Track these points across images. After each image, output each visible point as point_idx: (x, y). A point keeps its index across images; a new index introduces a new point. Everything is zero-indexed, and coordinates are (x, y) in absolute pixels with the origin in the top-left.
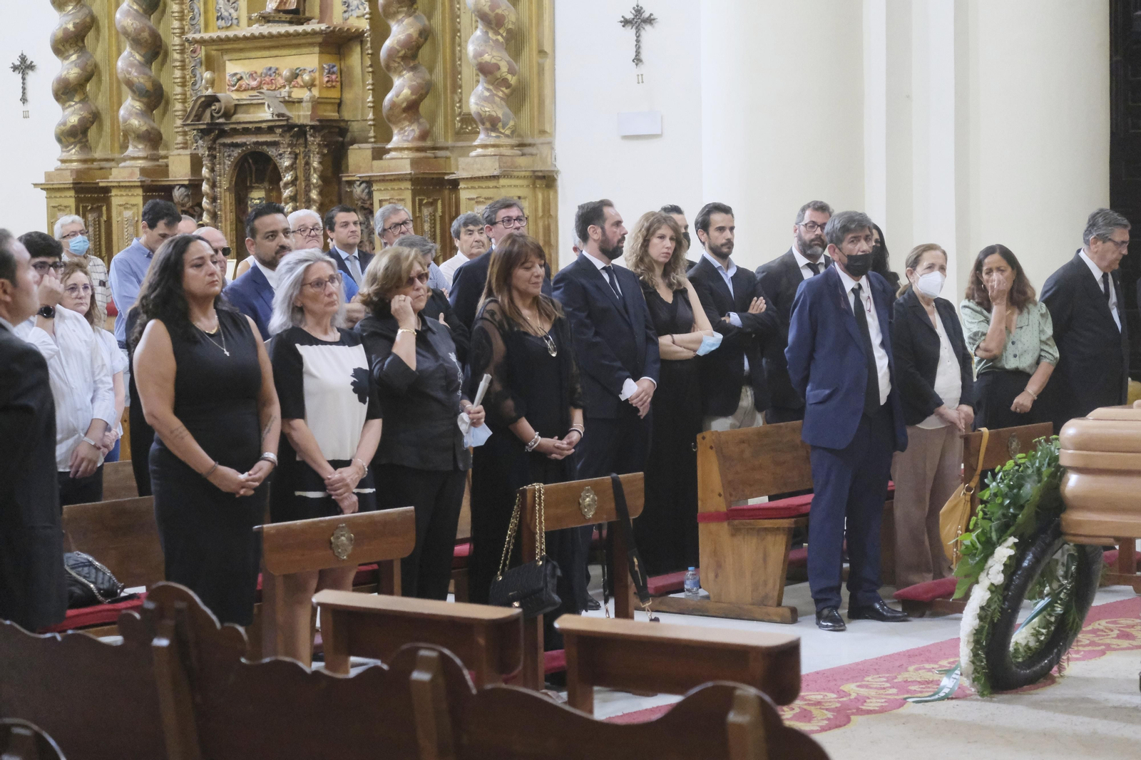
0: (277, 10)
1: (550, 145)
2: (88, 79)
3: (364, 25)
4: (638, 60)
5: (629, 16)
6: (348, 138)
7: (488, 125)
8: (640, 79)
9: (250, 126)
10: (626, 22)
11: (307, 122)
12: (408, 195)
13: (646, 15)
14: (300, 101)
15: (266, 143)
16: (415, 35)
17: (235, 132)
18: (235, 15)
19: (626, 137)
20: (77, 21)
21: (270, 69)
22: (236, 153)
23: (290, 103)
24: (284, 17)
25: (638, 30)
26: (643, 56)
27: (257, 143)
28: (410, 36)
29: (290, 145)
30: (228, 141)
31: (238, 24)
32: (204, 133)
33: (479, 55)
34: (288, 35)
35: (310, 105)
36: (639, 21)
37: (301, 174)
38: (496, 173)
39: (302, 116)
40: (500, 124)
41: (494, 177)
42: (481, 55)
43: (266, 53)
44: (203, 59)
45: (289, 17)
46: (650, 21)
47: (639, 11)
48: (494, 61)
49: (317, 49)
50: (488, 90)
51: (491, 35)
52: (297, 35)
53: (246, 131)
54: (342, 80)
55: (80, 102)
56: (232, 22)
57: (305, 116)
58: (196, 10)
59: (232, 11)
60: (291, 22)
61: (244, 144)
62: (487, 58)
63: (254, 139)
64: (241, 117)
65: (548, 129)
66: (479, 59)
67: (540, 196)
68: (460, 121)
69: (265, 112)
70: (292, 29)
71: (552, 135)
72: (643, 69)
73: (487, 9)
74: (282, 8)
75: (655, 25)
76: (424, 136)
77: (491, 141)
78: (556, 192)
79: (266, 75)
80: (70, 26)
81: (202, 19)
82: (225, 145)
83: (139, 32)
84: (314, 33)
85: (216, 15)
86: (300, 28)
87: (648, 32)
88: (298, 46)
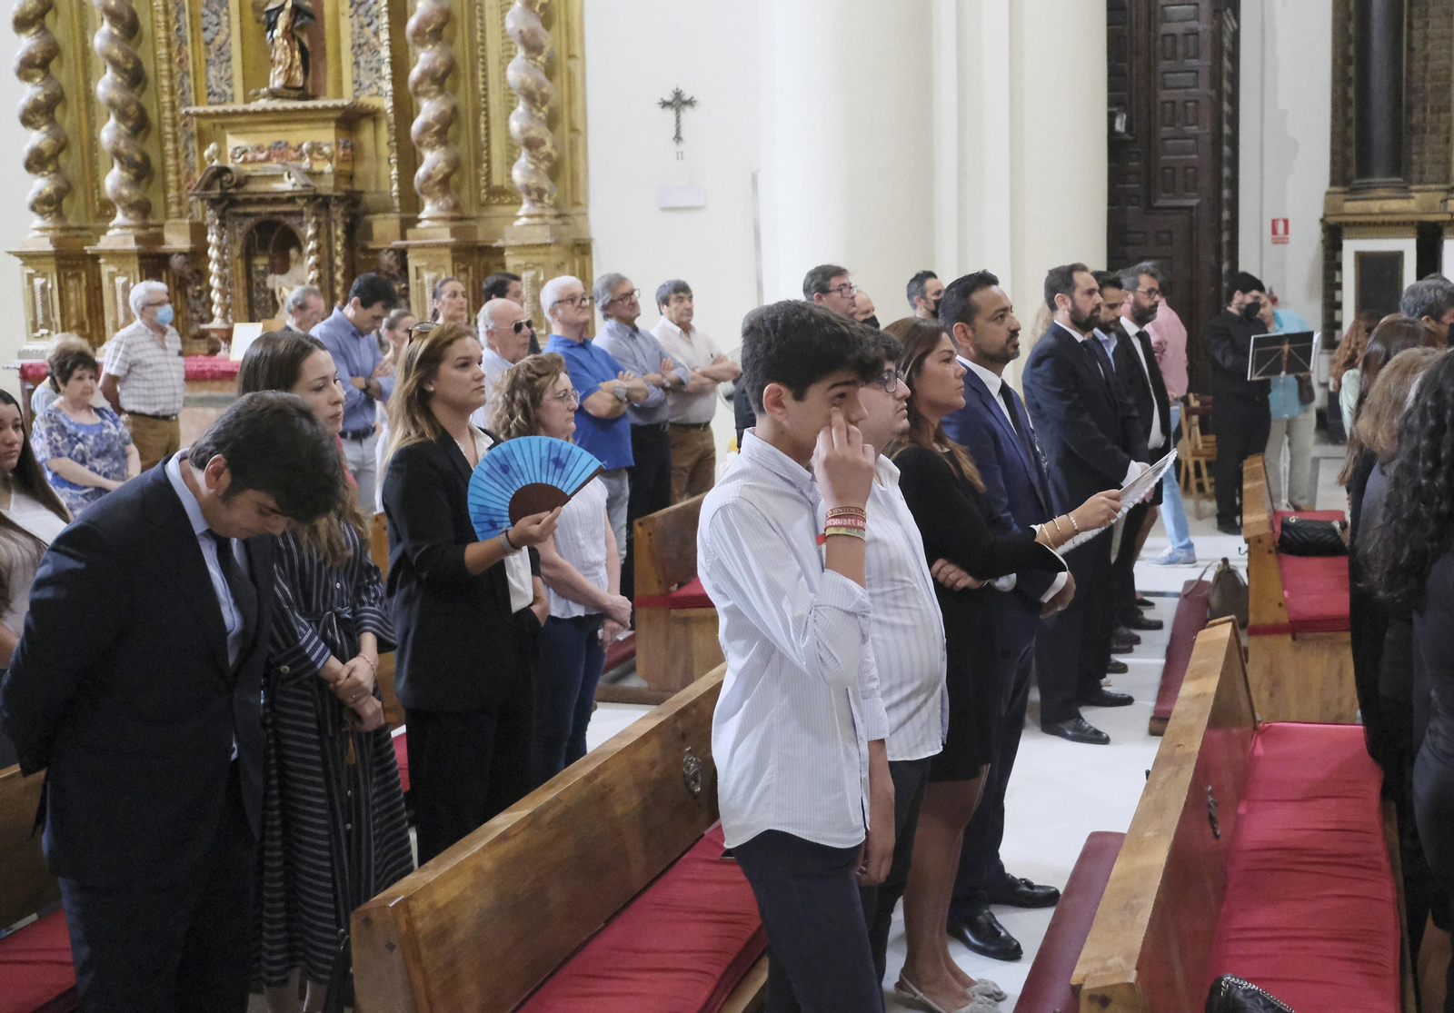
0: (285, 86)
1: (585, 214)
2: (60, 150)
3: (387, 104)
4: (678, 138)
5: (668, 98)
6: (362, 208)
7: (535, 196)
8: (680, 156)
9: (266, 196)
10: (665, 104)
11: (330, 192)
12: (448, 261)
13: (686, 97)
14: (321, 173)
15: (286, 214)
16: (449, 112)
17: (248, 202)
18: (229, 91)
19: (665, 209)
20: (48, 92)
21: (279, 142)
22: (249, 222)
23: (311, 174)
24: (293, 93)
25: (678, 112)
26: (683, 135)
27: (274, 213)
28: (443, 113)
29: (315, 214)
30: (240, 210)
31: (233, 101)
32: (214, 203)
33: (523, 131)
34: (296, 110)
35: (332, 177)
36: (678, 103)
37: (324, 242)
38: (549, 241)
39: (326, 186)
40: (546, 196)
41: (546, 245)
42: (528, 130)
43: (274, 127)
44: (195, 131)
45: (297, 94)
46: (690, 103)
47: (678, 94)
48: (540, 137)
49: (333, 124)
50: (533, 163)
51: (535, 111)
52: (305, 110)
53: (261, 201)
54: (353, 153)
55: (53, 172)
56: (224, 97)
57: (327, 188)
58: (186, 86)
59: (226, 88)
60: (300, 98)
61: (258, 214)
62: (533, 133)
63: (270, 209)
64: (252, 187)
65: (582, 200)
66: (527, 135)
67: (577, 263)
68: (486, 193)
69: (283, 182)
70: (300, 105)
71: (586, 206)
72: (682, 147)
73: (533, 88)
74: (289, 85)
75: (696, 107)
76: (456, 207)
77: (536, 211)
78: (591, 260)
79: (275, 148)
80: (41, 98)
81: (193, 94)
82: (236, 215)
83: (127, 104)
84: (326, 109)
85: (207, 91)
86: (310, 104)
87: (687, 113)
88: (312, 121)
